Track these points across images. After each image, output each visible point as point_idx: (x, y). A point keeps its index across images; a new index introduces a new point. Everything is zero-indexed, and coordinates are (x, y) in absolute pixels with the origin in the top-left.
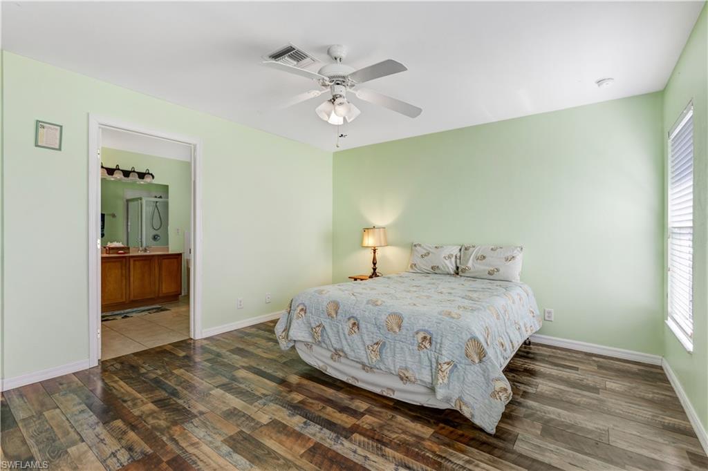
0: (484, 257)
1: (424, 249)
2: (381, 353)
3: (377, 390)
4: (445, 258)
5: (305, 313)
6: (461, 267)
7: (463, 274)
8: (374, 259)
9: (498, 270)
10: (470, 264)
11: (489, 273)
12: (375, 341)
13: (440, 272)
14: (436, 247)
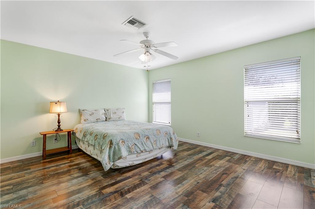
0: (116, 113)
1: (91, 112)
2: (156, 143)
3: (152, 158)
4: (101, 114)
5: (124, 142)
6: (108, 117)
7: (109, 120)
8: (59, 120)
9: (121, 117)
10: (112, 116)
11: (119, 118)
12: (155, 140)
13: (100, 121)
14: (95, 110)
